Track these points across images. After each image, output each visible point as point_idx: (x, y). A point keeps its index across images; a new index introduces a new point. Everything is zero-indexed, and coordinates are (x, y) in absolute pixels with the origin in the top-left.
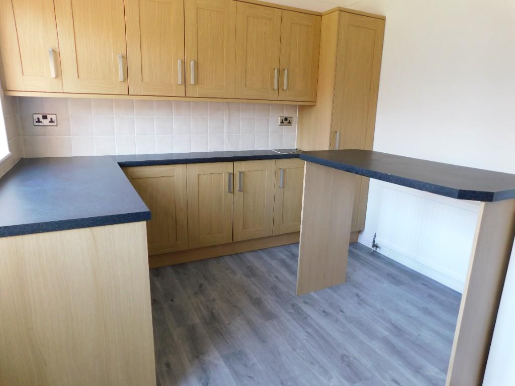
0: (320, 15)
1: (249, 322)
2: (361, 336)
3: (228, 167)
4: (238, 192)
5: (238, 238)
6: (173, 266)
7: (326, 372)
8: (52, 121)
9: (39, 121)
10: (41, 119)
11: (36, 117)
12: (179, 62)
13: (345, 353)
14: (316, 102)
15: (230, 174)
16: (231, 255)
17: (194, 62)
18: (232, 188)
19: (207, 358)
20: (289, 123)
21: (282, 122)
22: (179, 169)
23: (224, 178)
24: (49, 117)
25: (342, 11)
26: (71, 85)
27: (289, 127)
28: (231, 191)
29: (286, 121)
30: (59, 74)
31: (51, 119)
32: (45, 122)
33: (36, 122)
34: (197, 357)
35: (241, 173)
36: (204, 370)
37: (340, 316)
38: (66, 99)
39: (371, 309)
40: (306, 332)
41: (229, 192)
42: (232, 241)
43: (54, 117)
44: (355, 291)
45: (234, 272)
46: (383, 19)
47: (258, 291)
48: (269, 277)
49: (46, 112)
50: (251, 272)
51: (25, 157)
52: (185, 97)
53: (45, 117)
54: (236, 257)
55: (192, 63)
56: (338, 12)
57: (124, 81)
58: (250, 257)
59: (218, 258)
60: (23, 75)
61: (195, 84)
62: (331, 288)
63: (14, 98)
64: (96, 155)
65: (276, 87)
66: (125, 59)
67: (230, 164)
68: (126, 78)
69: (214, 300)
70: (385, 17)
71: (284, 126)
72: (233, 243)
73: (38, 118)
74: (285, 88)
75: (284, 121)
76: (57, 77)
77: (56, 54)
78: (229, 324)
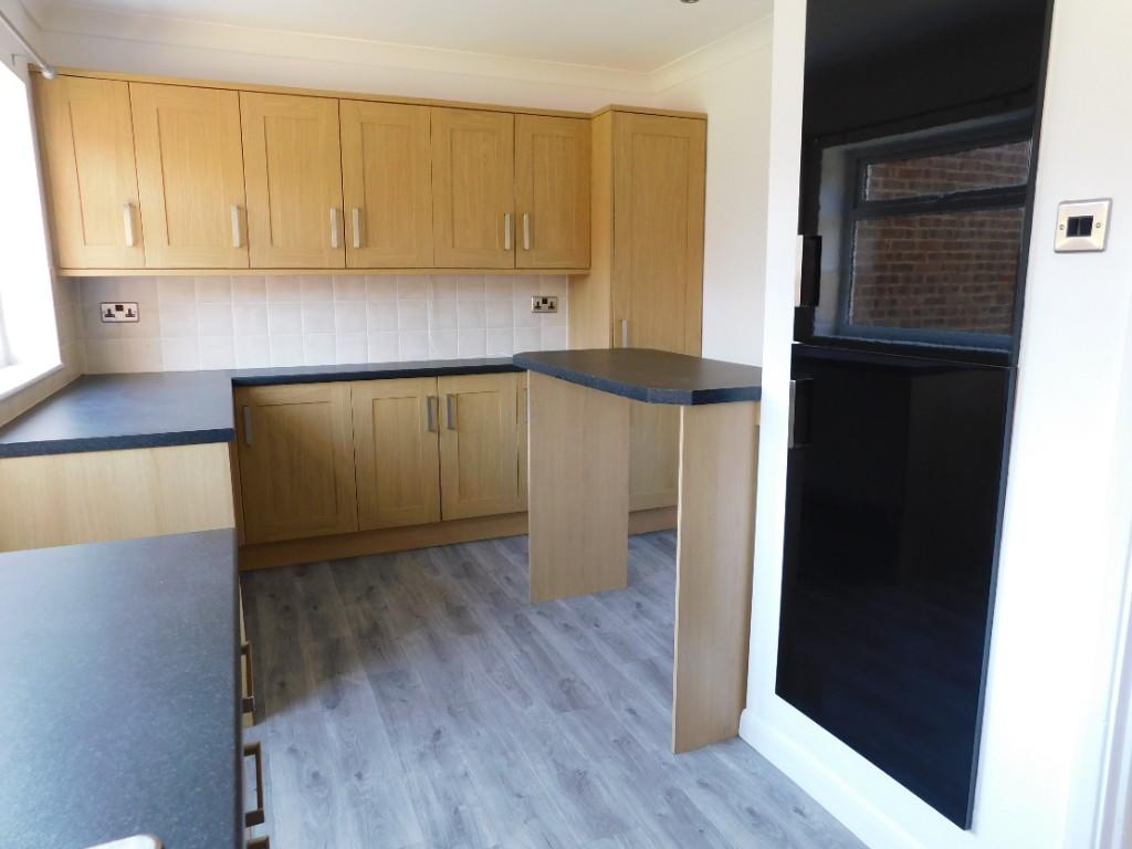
0: (588, 118)
1: (432, 637)
2: (610, 656)
3: (427, 386)
4: (449, 431)
5: (451, 514)
6: (332, 562)
7: (525, 697)
8: (130, 314)
9: (110, 314)
10: (114, 312)
11: (105, 308)
12: (333, 212)
13: (572, 677)
14: (589, 268)
15: (429, 399)
16: (440, 546)
17: (360, 211)
18: (435, 422)
19: (345, 678)
20: (552, 307)
21: (538, 307)
22: (338, 390)
23: (420, 407)
24: (126, 307)
25: (617, 111)
26: (157, 256)
27: (552, 316)
28: (434, 428)
29: (546, 305)
30: (138, 239)
31: (130, 311)
32: (120, 316)
33: (107, 316)
34: (331, 676)
35: (450, 397)
36: (336, 691)
37: (591, 633)
38: (153, 278)
39: (650, 623)
40: (521, 650)
41: (431, 430)
42: (438, 519)
43: (134, 308)
44: (639, 598)
45: (435, 571)
46: (703, 119)
47: (465, 597)
48: (494, 579)
49: (121, 299)
50: (467, 571)
51: (86, 372)
52: (346, 268)
53: (119, 308)
54: (448, 549)
55: (355, 212)
56: (609, 114)
57: (241, 246)
58: (474, 549)
59: (415, 550)
60: (85, 243)
61: (361, 246)
62: (599, 595)
63: (73, 279)
64: (201, 368)
65: (508, 245)
66: (243, 212)
67: (431, 381)
68: (246, 243)
69: (386, 607)
70: (706, 116)
71: (542, 315)
72: (442, 523)
73: (109, 311)
74: (527, 247)
75: (541, 304)
76: (135, 243)
77: (134, 209)
78: (398, 638)
